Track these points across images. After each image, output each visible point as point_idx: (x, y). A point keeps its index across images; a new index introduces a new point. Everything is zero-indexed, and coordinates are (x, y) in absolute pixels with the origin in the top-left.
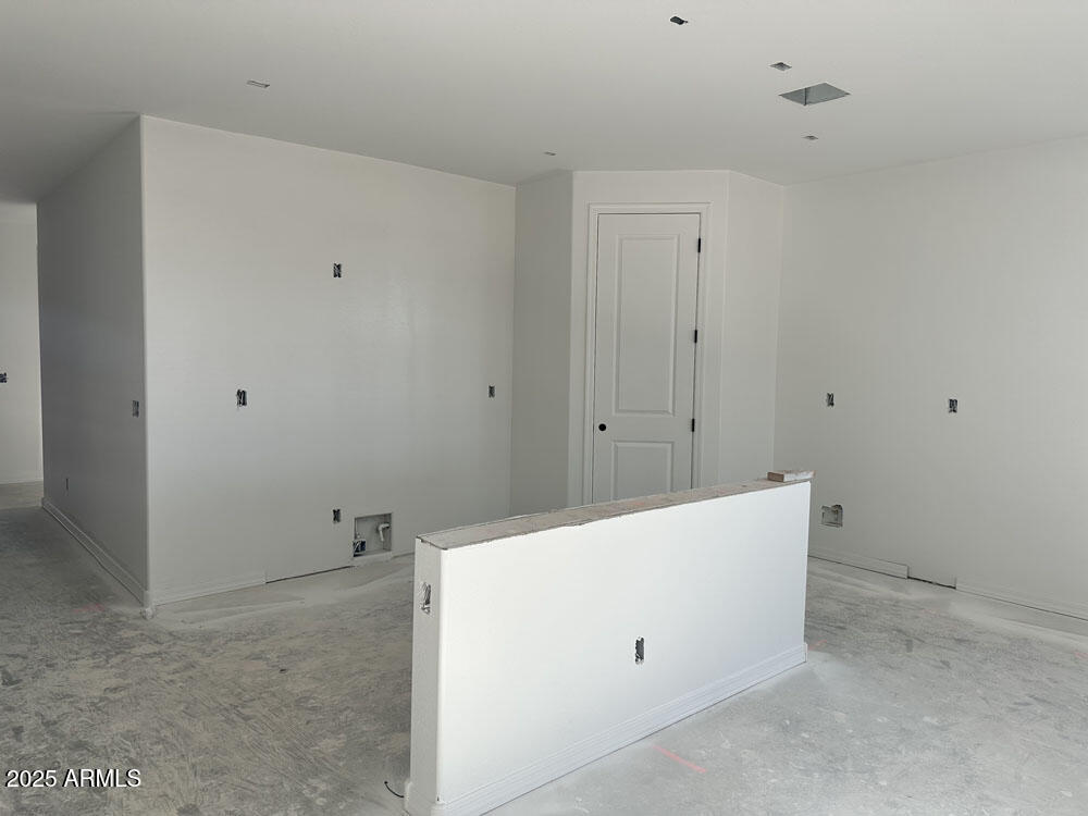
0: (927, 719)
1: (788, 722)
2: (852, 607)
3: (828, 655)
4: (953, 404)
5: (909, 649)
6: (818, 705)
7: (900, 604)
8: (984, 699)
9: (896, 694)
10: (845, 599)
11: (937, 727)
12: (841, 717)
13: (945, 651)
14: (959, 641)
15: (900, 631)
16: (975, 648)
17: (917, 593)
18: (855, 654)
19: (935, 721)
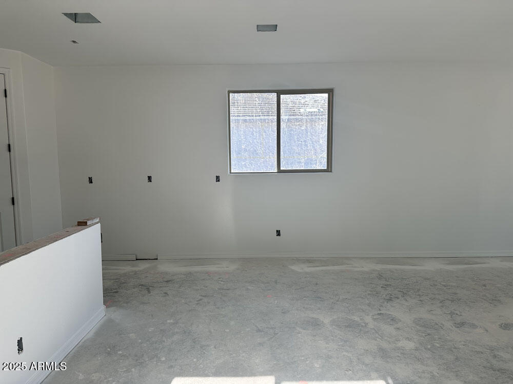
0: (168, 321)
1: (109, 349)
2: (117, 280)
3: (115, 307)
4: (150, 178)
5: (149, 292)
6: (121, 334)
7: (138, 273)
8: (186, 303)
9: (152, 315)
10: (112, 278)
11: (174, 323)
12: (132, 336)
13: (164, 288)
14: (167, 281)
15: (142, 285)
16: (174, 283)
17: (143, 266)
18: (127, 303)
19: (172, 321)
